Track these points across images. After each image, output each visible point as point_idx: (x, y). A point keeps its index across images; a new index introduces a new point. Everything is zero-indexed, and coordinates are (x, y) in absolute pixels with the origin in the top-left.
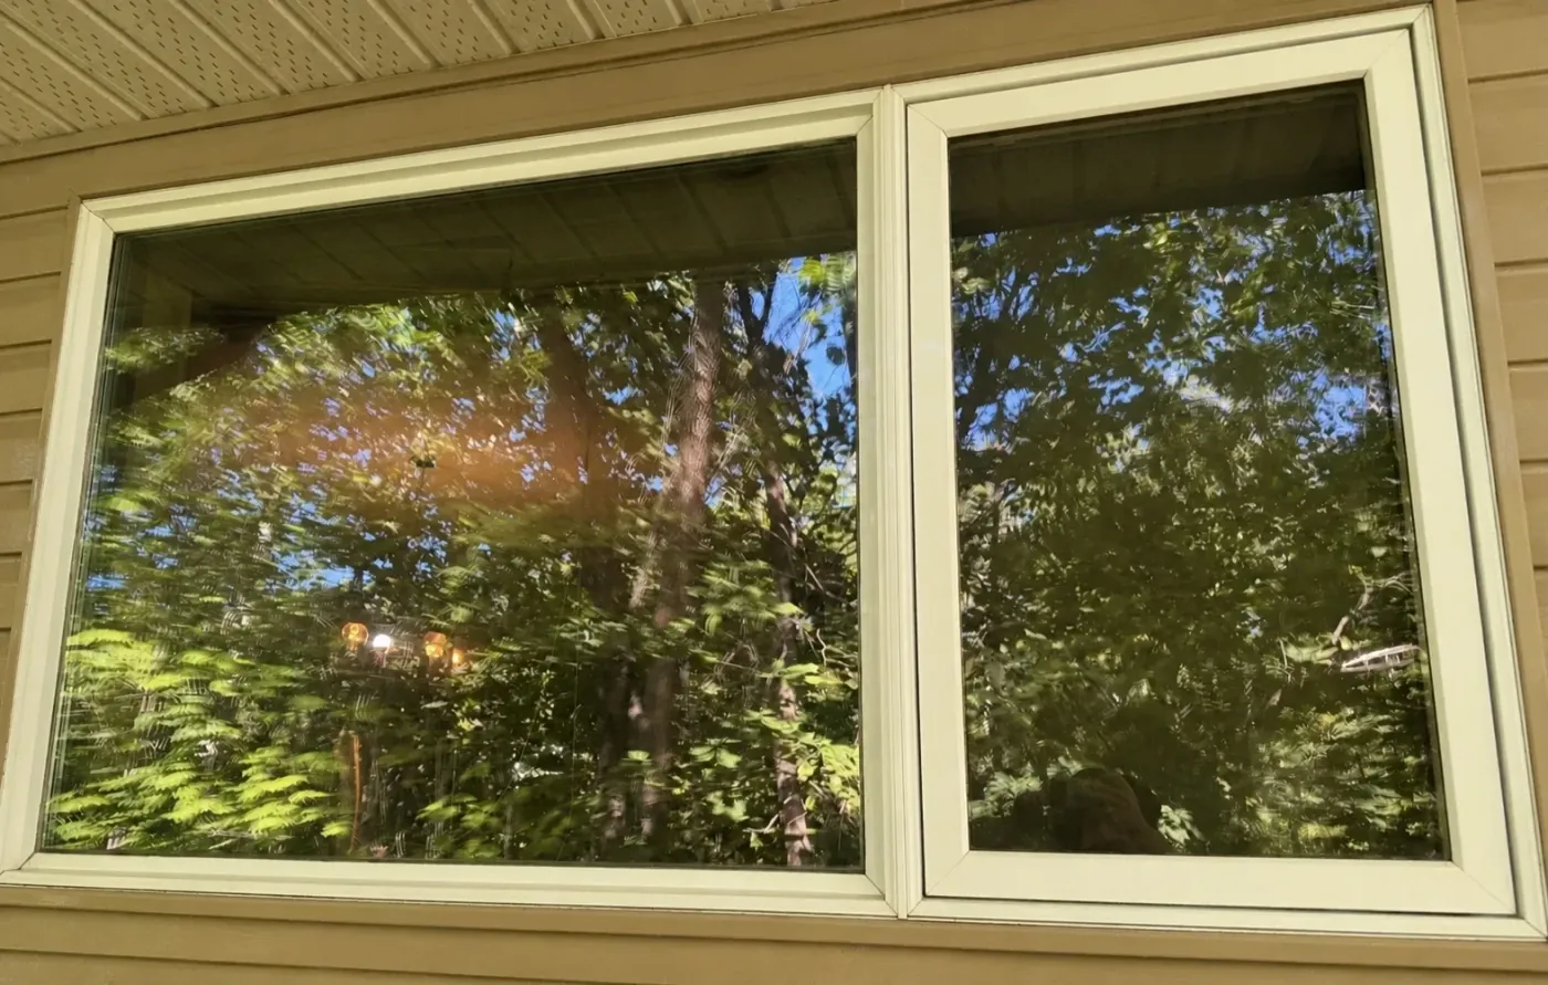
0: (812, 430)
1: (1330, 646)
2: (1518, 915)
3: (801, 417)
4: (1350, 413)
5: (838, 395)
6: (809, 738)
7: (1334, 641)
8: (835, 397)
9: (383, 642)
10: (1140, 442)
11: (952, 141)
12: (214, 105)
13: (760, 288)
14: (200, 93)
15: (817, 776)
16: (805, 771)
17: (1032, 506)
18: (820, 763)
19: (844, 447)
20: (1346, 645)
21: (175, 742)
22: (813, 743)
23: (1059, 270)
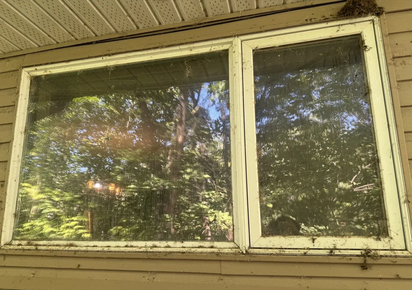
0: (211, 129)
1: (351, 184)
2: (406, 250)
3: (208, 126)
4: (353, 123)
5: (218, 120)
6: (212, 210)
7: (352, 183)
8: (217, 120)
9: (98, 186)
10: (297, 132)
11: (253, 50)
12: (58, 43)
13: (197, 92)
14: (54, 40)
15: (215, 220)
16: (211, 219)
17: (269, 149)
18: (215, 216)
19: (220, 133)
20: (355, 184)
21: (43, 213)
22: (213, 212)
23: (276, 86)
